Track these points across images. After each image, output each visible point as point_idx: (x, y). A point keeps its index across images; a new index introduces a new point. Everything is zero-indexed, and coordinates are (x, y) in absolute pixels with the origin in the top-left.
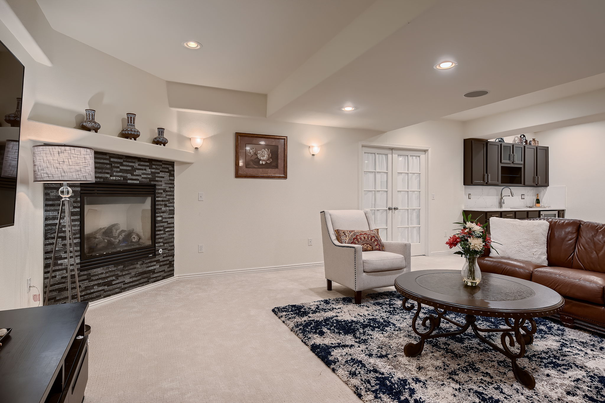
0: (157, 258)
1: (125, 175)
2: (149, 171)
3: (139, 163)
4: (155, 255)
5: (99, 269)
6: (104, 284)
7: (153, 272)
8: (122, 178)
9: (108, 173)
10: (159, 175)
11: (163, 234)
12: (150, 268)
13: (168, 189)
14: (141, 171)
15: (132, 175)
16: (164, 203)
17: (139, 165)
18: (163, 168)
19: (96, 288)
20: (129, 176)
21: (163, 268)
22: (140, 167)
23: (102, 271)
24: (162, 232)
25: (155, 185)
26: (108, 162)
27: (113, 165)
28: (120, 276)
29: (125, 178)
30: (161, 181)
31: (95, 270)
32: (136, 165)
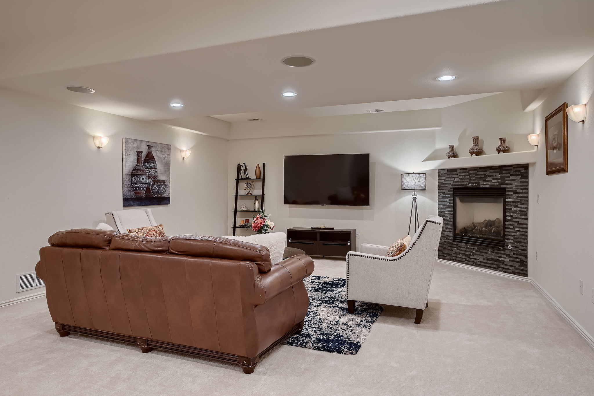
0: (507, 252)
1: (479, 181)
2: (499, 176)
3: (491, 171)
4: (504, 250)
5: (463, 244)
6: (466, 255)
7: (503, 262)
8: (477, 184)
9: (467, 182)
10: (509, 179)
11: (514, 232)
12: (500, 259)
13: (519, 190)
14: (492, 177)
15: (485, 181)
16: (514, 204)
17: (490, 173)
18: (514, 171)
19: (460, 256)
20: (481, 182)
21: (513, 264)
22: (491, 174)
23: (465, 246)
24: (512, 230)
25: (505, 188)
26: (468, 174)
27: (470, 175)
28: (475, 254)
29: (478, 184)
30: (512, 184)
31: (460, 244)
32: (488, 173)
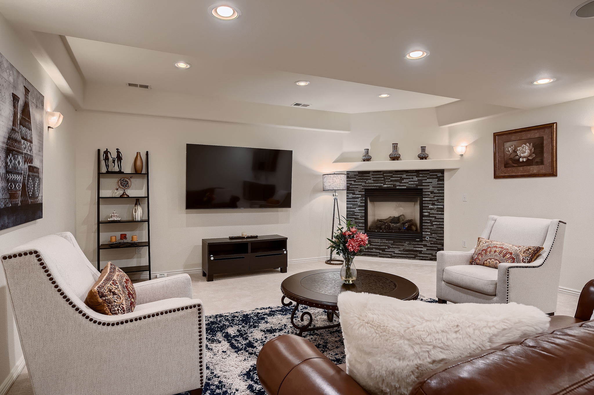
0: (424, 243)
1: (395, 183)
2: (416, 179)
3: (407, 174)
4: (422, 241)
5: (376, 239)
6: (380, 249)
7: (420, 252)
8: (392, 185)
9: (382, 183)
10: (426, 181)
11: (430, 226)
12: (417, 249)
13: (436, 191)
14: (409, 180)
15: (401, 183)
16: (431, 202)
17: (406, 176)
18: (431, 175)
19: (374, 250)
20: (398, 184)
21: (430, 252)
22: (407, 177)
23: (379, 241)
24: (430, 224)
25: (422, 189)
26: (382, 176)
27: (385, 178)
28: (391, 247)
29: (395, 185)
30: (429, 186)
31: (374, 239)
32: (404, 176)
